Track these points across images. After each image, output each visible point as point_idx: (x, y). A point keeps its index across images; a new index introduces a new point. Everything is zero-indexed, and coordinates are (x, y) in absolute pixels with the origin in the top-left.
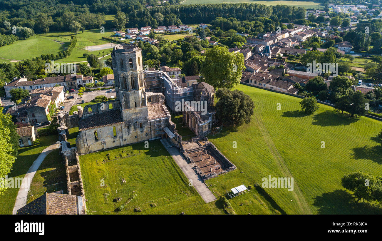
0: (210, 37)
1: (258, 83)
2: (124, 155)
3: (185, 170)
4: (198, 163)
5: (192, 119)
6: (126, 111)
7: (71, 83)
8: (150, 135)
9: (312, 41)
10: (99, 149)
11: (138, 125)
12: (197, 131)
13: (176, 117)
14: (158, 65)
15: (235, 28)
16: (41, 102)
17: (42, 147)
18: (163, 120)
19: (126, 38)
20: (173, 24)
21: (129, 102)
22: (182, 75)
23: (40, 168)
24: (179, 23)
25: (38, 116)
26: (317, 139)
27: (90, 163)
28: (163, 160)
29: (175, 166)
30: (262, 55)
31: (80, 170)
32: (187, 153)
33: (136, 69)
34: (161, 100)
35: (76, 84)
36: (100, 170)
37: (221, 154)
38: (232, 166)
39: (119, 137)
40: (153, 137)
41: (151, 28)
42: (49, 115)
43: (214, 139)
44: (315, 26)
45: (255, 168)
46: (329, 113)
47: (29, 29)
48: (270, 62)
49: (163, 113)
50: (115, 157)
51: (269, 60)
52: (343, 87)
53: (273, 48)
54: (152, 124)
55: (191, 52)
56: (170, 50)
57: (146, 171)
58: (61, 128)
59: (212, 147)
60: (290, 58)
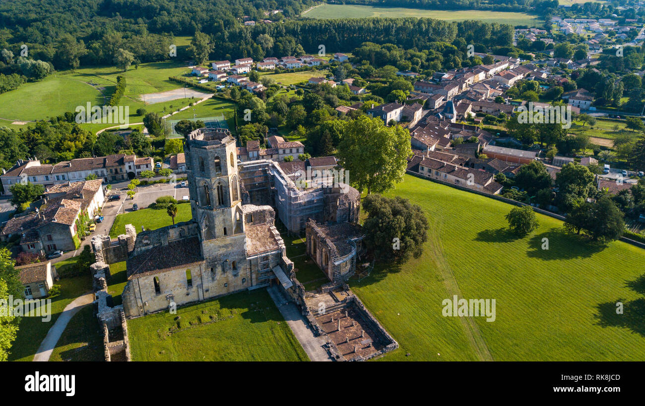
0: (352, 80)
1: (434, 171)
2: (205, 318)
3: (310, 349)
4: (333, 336)
5: (322, 251)
6: (209, 243)
7: (116, 170)
8: (250, 281)
9: (525, 90)
10: (161, 307)
11: (230, 265)
12: (331, 273)
13: (295, 242)
14: (265, 133)
15: (394, 63)
16: (63, 214)
17: (63, 300)
18: (272, 255)
19: (210, 79)
20: (290, 53)
21: (214, 228)
22: (305, 155)
23: (60, 343)
24: (300, 51)
25: (57, 238)
26: (536, 286)
27: (146, 334)
28: (272, 328)
29: (293, 341)
30: (441, 116)
31: (128, 350)
32: (314, 315)
33: (226, 173)
34: (269, 219)
35: (124, 171)
36: (164, 348)
37: (372, 317)
38: (390, 342)
39: (197, 286)
40: (254, 284)
41: (252, 61)
42: (77, 237)
43: (360, 287)
44: (529, 58)
45: (431, 346)
46: (557, 233)
47: (45, 63)
48: (455, 129)
49: (272, 243)
50: (190, 323)
51: (453, 125)
52: (579, 185)
53: (458, 103)
54: (252, 263)
55: (320, 111)
56: (284, 106)
57: (243, 351)
58: (97, 267)
59: (357, 303)
60: (488, 121)
